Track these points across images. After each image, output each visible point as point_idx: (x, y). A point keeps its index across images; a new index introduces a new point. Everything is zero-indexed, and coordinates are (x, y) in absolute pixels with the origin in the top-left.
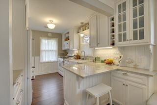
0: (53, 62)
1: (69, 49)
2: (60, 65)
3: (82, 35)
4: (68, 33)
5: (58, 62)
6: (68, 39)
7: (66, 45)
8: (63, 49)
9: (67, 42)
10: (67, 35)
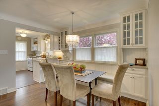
0: (22, 61)
1: (37, 51)
2: (29, 63)
3: (47, 42)
4: (37, 38)
5: (27, 61)
6: (36, 43)
7: (34, 48)
8: (32, 50)
9: (36, 45)
10: (36, 40)
